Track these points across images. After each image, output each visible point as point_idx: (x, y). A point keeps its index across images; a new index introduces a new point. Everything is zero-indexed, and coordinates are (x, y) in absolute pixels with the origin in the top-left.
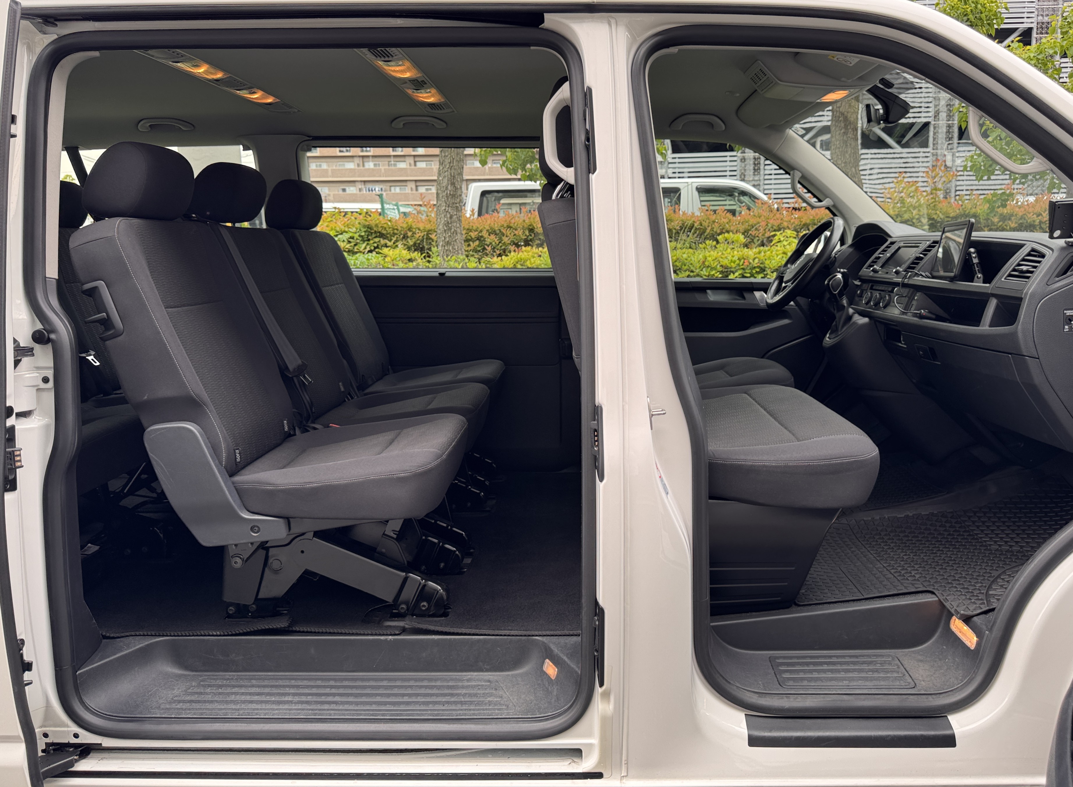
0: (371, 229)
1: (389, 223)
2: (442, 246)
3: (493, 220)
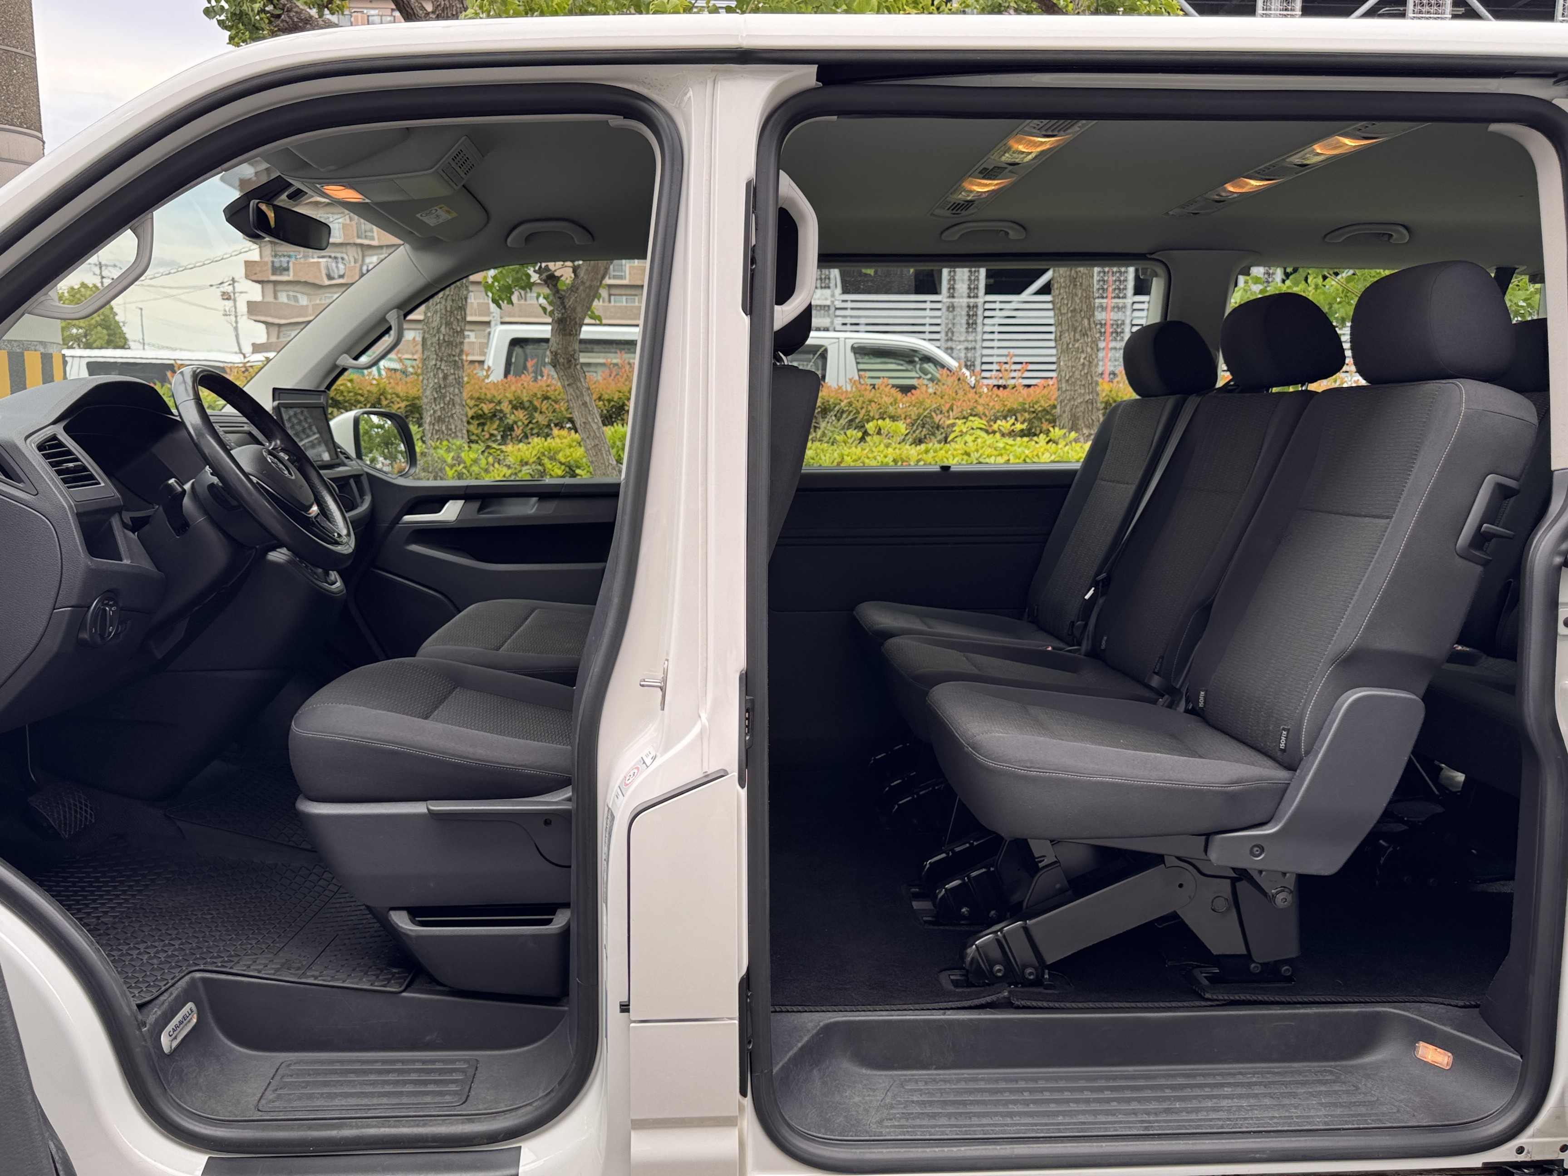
2: (430, 423)
3: (519, 385)
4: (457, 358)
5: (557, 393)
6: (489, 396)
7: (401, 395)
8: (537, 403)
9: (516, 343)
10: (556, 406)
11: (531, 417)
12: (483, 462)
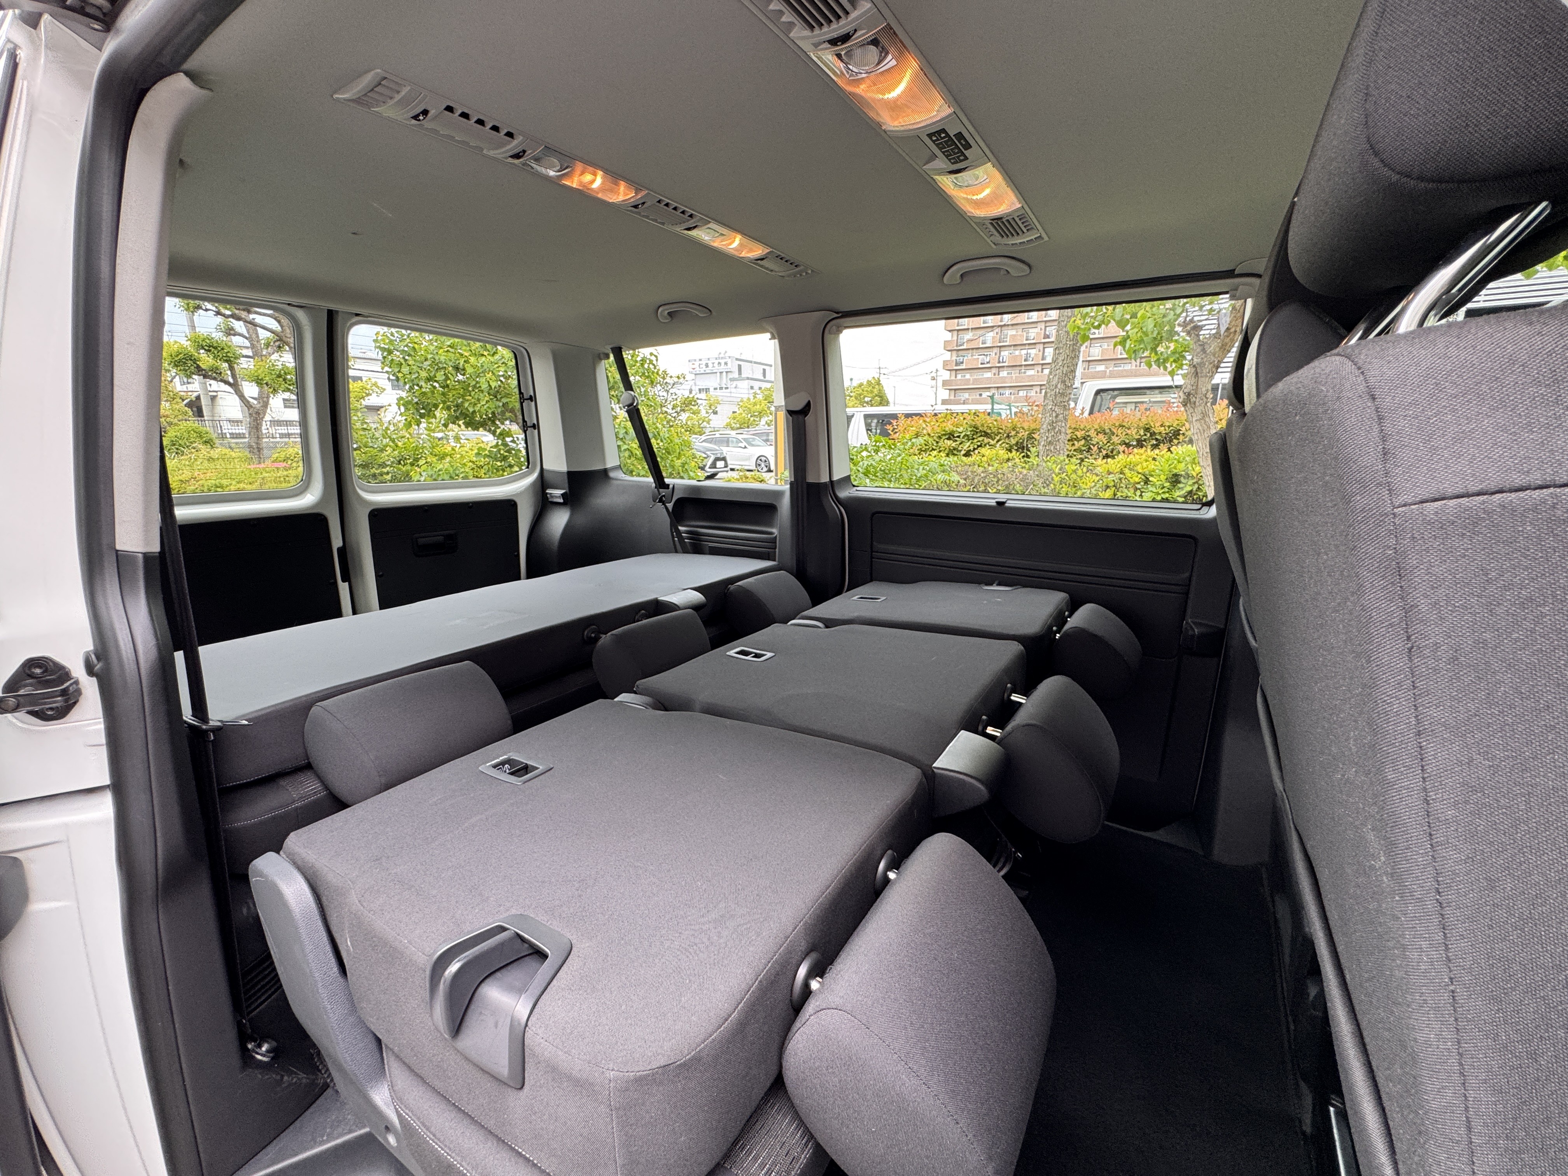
0: (977, 428)
1: (995, 423)
2: (1043, 445)
3: (1103, 418)
4: (1066, 404)
5: (1129, 424)
6: (1082, 427)
7: (1026, 428)
8: (1115, 431)
9: (1098, 392)
10: (1129, 432)
11: (1110, 439)
12: (1080, 473)
